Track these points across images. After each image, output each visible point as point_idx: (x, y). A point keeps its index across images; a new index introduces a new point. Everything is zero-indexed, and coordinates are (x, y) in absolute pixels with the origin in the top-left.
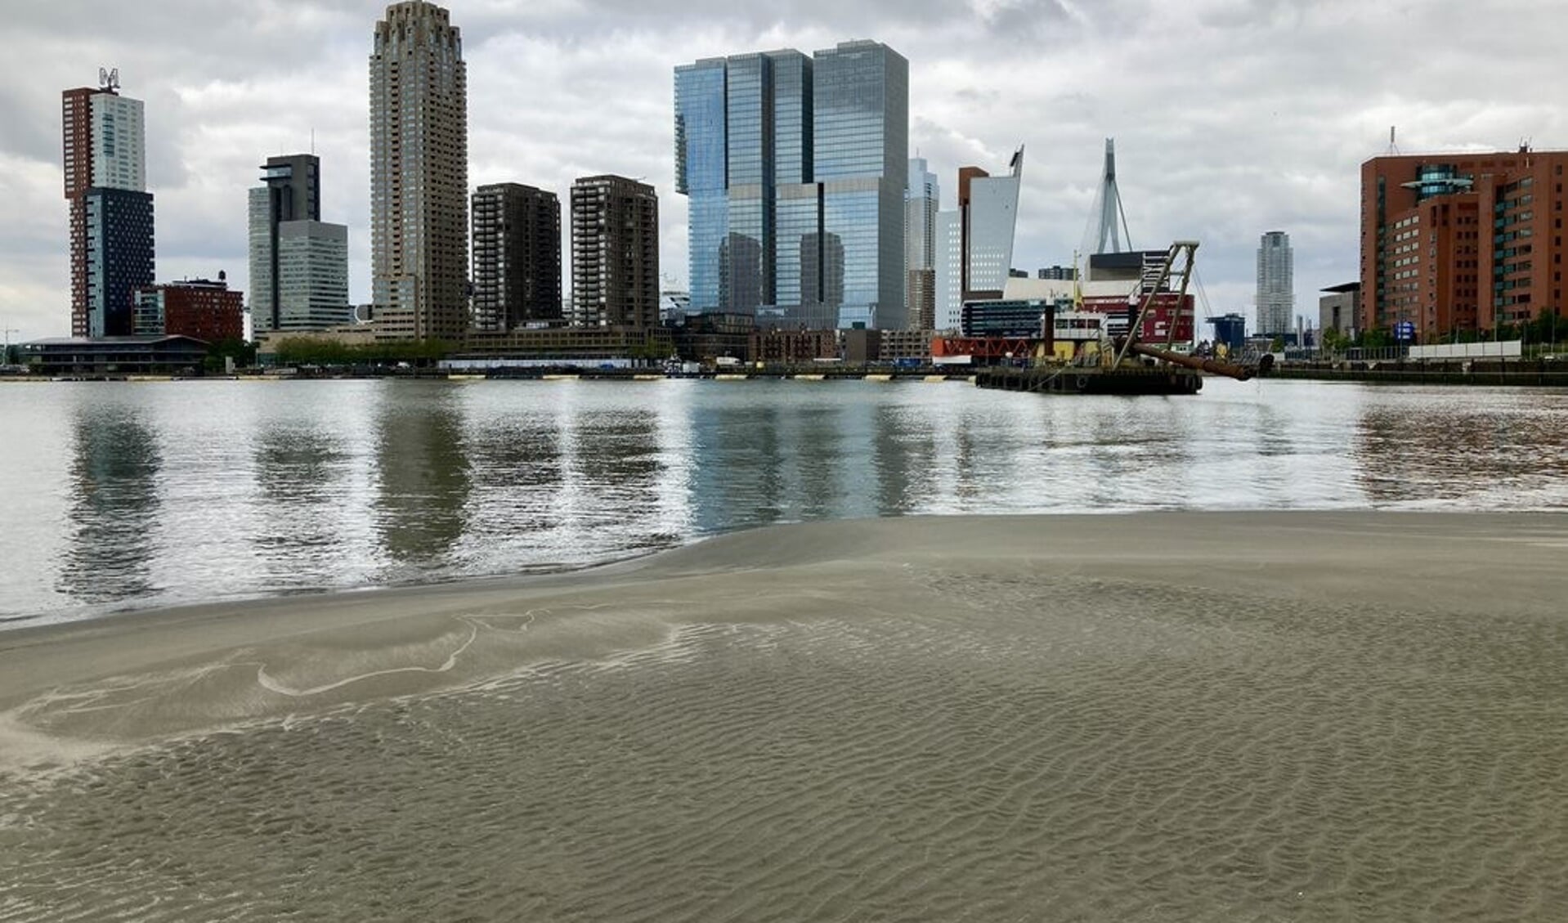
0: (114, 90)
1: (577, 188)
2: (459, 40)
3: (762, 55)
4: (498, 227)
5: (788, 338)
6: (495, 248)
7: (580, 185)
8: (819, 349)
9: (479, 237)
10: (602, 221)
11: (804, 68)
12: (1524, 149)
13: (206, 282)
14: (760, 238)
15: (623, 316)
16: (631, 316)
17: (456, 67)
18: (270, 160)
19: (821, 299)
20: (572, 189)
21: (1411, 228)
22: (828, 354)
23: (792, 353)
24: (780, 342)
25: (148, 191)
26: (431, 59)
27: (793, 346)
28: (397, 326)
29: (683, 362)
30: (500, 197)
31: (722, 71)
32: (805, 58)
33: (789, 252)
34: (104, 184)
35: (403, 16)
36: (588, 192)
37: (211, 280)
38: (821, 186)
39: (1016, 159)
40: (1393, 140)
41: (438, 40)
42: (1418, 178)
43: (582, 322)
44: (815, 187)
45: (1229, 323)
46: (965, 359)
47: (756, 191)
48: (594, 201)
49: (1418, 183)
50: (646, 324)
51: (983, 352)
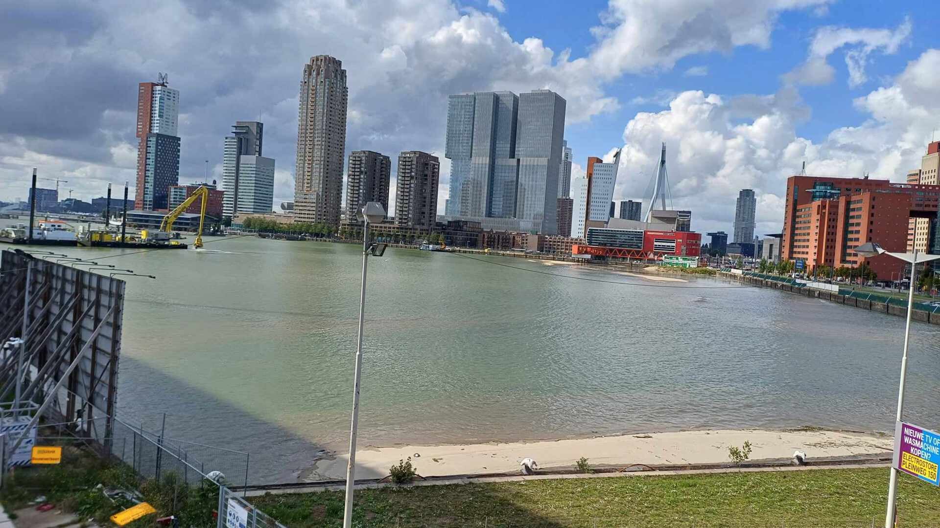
0: (165, 84)
1: (401, 157)
2: (346, 77)
3: (494, 94)
4: (361, 172)
5: (499, 236)
6: (359, 183)
7: (403, 155)
8: (513, 244)
9: (351, 176)
10: (413, 174)
11: (514, 101)
12: (866, 178)
13: (206, 186)
15: (420, 219)
16: (423, 221)
17: (344, 90)
18: (237, 123)
19: (515, 216)
20: (399, 157)
22: (518, 246)
23: (500, 244)
24: (494, 239)
25: (178, 136)
26: (332, 85)
27: (501, 241)
28: (306, 216)
30: (364, 158)
31: (473, 100)
32: (515, 96)
34: (157, 132)
35: (319, 63)
36: (407, 159)
37: (209, 184)
38: (519, 160)
39: (617, 154)
40: (804, 169)
41: (336, 76)
42: (814, 188)
43: (400, 223)
44: (515, 160)
45: (719, 237)
46: (588, 256)
47: (486, 160)
48: (410, 164)
49: (814, 190)
50: (430, 224)
51: (597, 253)
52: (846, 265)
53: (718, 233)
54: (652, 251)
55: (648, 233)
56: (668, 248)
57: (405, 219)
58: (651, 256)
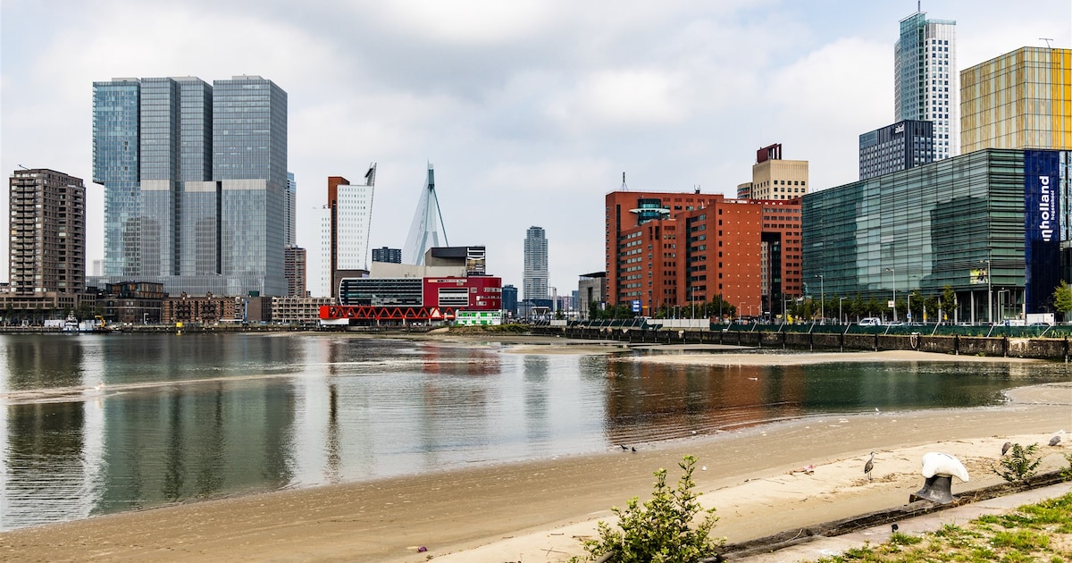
1: (15, 178)
3: (170, 80)
5: (197, 302)
7: (18, 176)
8: (222, 312)
10: (38, 207)
11: (205, 90)
12: (698, 192)
15: (55, 284)
16: (63, 285)
19: (219, 272)
20: (11, 179)
21: (636, 239)
22: (230, 315)
23: (200, 315)
24: (189, 306)
27: (200, 309)
29: (80, 321)
31: (135, 89)
32: (205, 85)
36: (26, 182)
38: (219, 184)
39: (370, 173)
40: (624, 181)
42: (640, 207)
43: (19, 289)
44: (211, 187)
45: (507, 292)
46: (345, 321)
47: (165, 185)
48: (31, 189)
49: (640, 210)
50: (76, 291)
51: (357, 316)
54: (436, 307)
55: (430, 281)
56: (459, 301)
57: (29, 283)
58: (436, 314)
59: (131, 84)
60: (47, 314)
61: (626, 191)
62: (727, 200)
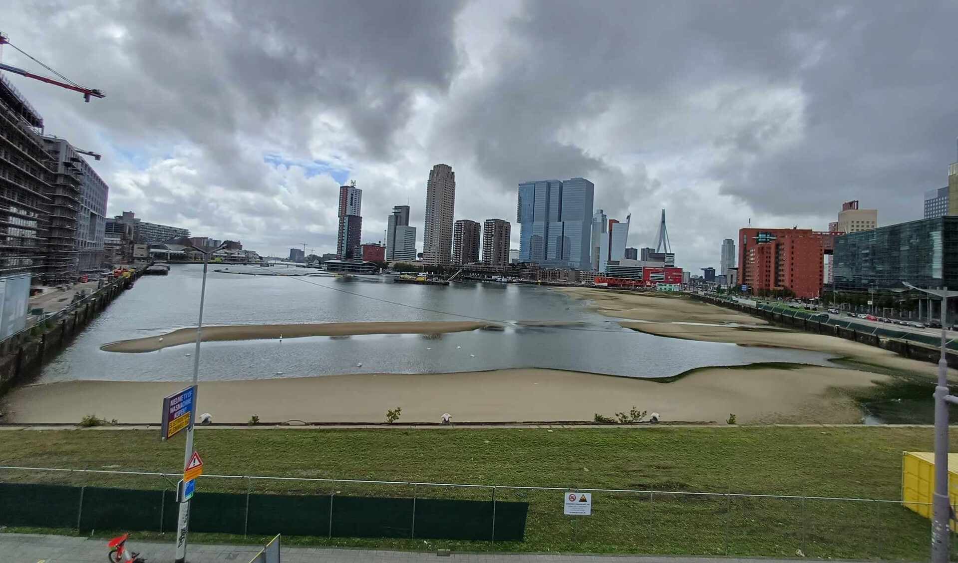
0: (355, 186)
1: (486, 222)
3: (546, 181)
4: (462, 233)
5: (550, 272)
6: (460, 237)
8: (559, 276)
9: (456, 237)
10: (493, 233)
11: (560, 185)
12: (795, 228)
13: (375, 244)
14: (543, 236)
16: (500, 262)
17: (453, 184)
18: (395, 207)
19: (562, 259)
21: (753, 252)
22: (562, 278)
23: (551, 277)
24: (547, 273)
26: (446, 181)
27: (551, 275)
28: (430, 261)
29: (515, 278)
30: (464, 224)
31: (534, 186)
32: (560, 182)
33: (553, 244)
34: (349, 214)
35: (438, 168)
36: (489, 224)
38: (563, 223)
39: (628, 217)
40: (750, 222)
41: (448, 176)
42: (758, 236)
43: (486, 264)
44: (562, 223)
45: (709, 271)
46: (606, 284)
47: (542, 224)
48: (492, 226)
49: (758, 238)
50: (504, 265)
51: (612, 282)
52: (779, 288)
53: (709, 268)
54: (649, 280)
55: (646, 268)
56: (659, 278)
57: (488, 262)
58: (649, 284)
59: (533, 184)
60: (494, 273)
61: (750, 228)
62: (814, 232)
